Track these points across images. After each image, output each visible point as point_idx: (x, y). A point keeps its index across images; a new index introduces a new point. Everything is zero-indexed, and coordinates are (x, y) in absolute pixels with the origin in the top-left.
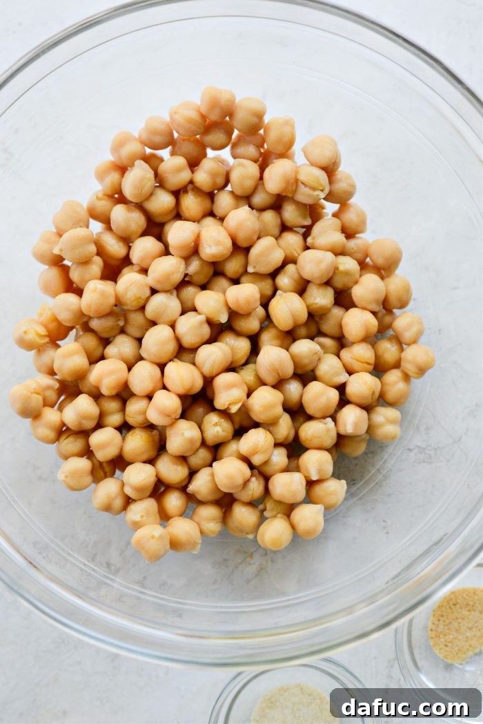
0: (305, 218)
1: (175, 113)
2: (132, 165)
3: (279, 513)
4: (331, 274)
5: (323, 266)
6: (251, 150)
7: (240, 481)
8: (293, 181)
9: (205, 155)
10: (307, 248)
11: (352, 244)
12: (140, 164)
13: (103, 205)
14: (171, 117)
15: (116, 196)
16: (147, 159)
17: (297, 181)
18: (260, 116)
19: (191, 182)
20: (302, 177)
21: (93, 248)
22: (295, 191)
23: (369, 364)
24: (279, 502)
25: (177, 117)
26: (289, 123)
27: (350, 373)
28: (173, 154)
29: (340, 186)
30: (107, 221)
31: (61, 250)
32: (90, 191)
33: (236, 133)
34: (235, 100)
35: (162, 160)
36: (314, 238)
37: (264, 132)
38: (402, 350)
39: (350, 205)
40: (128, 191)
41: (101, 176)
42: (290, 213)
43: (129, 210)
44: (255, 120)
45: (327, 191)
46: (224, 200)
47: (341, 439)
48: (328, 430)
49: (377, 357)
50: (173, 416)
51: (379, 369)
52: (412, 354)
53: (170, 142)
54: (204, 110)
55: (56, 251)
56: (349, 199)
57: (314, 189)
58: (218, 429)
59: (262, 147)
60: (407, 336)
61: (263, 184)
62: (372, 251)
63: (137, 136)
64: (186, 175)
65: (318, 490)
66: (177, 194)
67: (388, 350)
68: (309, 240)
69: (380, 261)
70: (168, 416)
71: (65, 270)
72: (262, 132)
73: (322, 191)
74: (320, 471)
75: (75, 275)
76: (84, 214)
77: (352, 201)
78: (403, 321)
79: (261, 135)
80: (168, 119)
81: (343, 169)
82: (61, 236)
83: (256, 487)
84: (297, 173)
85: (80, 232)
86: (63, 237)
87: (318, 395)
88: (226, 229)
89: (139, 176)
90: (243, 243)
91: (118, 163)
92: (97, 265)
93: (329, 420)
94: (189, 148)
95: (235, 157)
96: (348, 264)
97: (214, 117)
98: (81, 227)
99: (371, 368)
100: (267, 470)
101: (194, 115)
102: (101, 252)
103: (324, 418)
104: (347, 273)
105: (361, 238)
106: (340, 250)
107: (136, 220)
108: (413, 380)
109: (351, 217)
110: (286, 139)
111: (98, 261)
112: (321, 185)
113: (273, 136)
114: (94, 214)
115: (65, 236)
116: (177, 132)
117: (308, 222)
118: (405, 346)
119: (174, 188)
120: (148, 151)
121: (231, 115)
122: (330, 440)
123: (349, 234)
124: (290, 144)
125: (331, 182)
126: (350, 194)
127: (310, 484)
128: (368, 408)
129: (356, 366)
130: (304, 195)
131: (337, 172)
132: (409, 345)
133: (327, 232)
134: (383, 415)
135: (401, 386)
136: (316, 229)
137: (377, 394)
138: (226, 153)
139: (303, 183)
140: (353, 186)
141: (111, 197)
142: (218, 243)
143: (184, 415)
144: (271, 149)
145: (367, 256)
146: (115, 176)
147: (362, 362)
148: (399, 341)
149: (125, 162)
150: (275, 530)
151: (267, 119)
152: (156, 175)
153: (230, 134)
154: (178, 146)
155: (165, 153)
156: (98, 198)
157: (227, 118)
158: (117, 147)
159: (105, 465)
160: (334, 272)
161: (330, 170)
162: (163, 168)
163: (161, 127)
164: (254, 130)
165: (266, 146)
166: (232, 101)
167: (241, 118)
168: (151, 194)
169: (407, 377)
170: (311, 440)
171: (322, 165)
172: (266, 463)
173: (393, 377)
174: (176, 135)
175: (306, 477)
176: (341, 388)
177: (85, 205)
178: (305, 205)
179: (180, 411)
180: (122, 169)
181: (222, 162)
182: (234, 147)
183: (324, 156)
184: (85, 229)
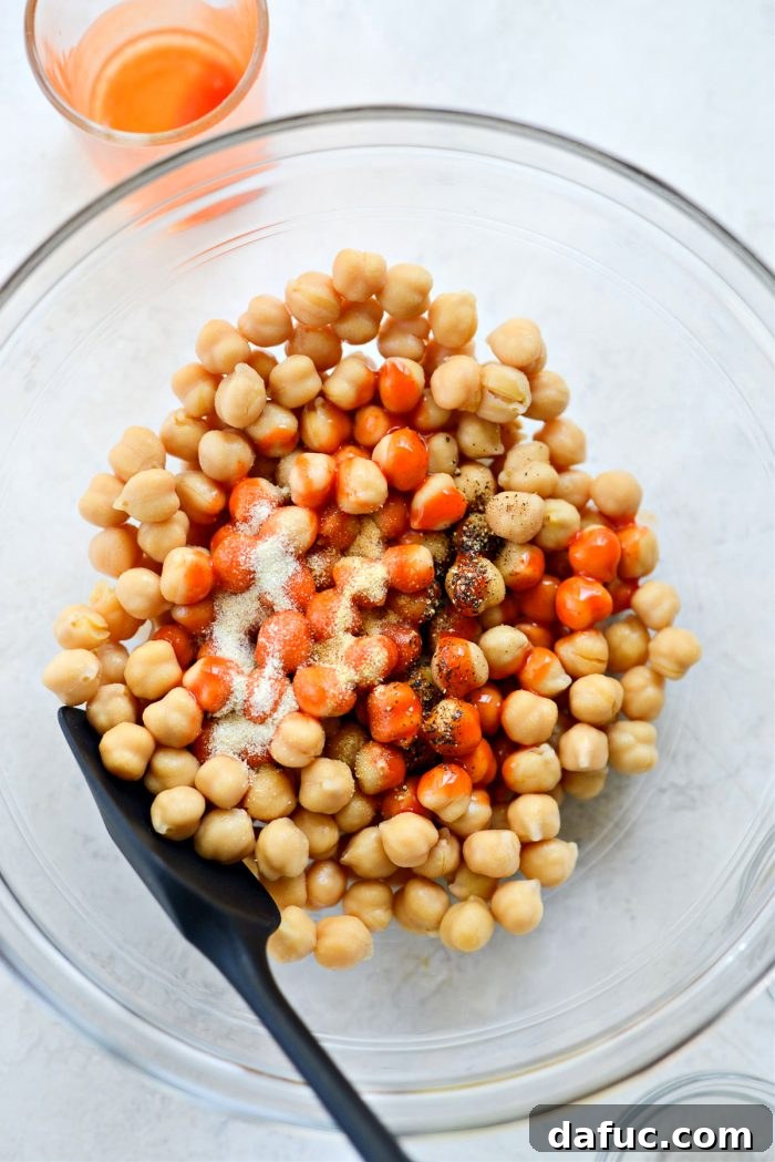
0: (494, 443)
1: (295, 290)
2: (231, 371)
3: (471, 894)
4: (539, 527)
6: (410, 344)
7: (424, 849)
8: (477, 389)
9: (339, 352)
10: (499, 489)
11: (566, 481)
12: (242, 368)
13: (187, 432)
14: (288, 296)
15: (205, 418)
16: (252, 360)
17: (482, 388)
18: (423, 292)
19: (322, 394)
20: (491, 383)
21: (174, 500)
22: (479, 405)
23: (600, 661)
24: (478, 876)
25: (297, 296)
26: (467, 302)
27: (574, 677)
28: (290, 352)
29: (547, 394)
30: (193, 459)
31: (125, 504)
32: (165, 411)
33: (386, 316)
34: (385, 267)
35: (274, 362)
36: (509, 475)
37: (430, 315)
38: (648, 639)
39: (559, 422)
40: (226, 411)
41: (182, 389)
42: (472, 436)
43: (228, 440)
44: (417, 298)
45: (528, 402)
46: (372, 421)
47: (567, 777)
48: (546, 763)
49: (611, 649)
50: (313, 754)
51: (615, 668)
52: (664, 643)
53: (288, 335)
54: (339, 286)
55: (118, 506)
56: (559, 413)
57: (509, 400)
59: (426, 337)
60: (656, 615)
61: (431, 394)
62: (597, 490)
63: (236, 326)
64: (313, 384)
65: (539, 857)
66: (299, 412)
67: (627, 638)
68: (502, 477)
69: (611, 507)
70: (305, 753)
71: (131, 533)
72: (425, 315)
73: (521, 402)
74: (544, 826)
75: (147, 542)
76: (158, 447)
77: (566, 416)
78: (647, 595)
79: (424, 319)
80: (283, 299)
81: (550, 369)
82: (124, 482)
83: (447, 854)
84: (482, 376)
85: (153, 476)
86: (128, 484)
87: (527, 711)
88: (377, 463)
89: (240, 389)
90: (402, 485)
91: (209, 369)
92: (180, 526)
93: (546, 747)
94: (316, 342)
95: (385, 355)
96: (563, 512)
97: (354, 295)
98: (154, 467)
99: (603, 666)
100: (463, 827)
101: (323, 293)
102: (186, 505)
103: (537, 745)
104: (562, 526)
105: (575, 471)
106: (548, 492)
107: (241, 453)
108: (669, 683)
109: (562, 440)
110: (463, 326)
111: (182, 517)
112: (520, 394)
113: (444, 320)
114: (171, 448)
115: (132, 483)
116: (298, 320)
117: (500, 450)
118: (652, 633)
119: (294, 405)
120: (253, 347)
121: (379, 291)
122: (552, 778)
123: (560, 465)
124: (470, 333)
125: (533, 388)
126: (560, 406)
127: (527, 846)
128: (603, 727)
129: (582, 665)
130: (493, 410)
131: (540, 374)
132: (658, 629)
133: (527, 463)
134: (629, 734)
135: (650, 692)
136: (513, 460)
137: (619, 705)
138: (371, 350)
139: (490, 391)
140: (566, 394)
141: (197, 419)
142: (367, 487)
143: (329, 751)
144: (439, 341)
145: (588, 497)
146: (204, 388)
147: (591, 660)
148: (640, 622)
149: (220, 366)
150: (469, 919)
151: (432, 297)
152: (267, 384)
153: (377, 319)
154: (298, 340)
155: (278, 351)
156: (178, 423)
157: (374, 297)
158: (206, 345)
160: (543, 526)
161: (530, 371)
162: (277, 374)
163: (274, 312)
164: (415, 314)
165: (431, 336)
166: (382, 271)
167: (396, 295)
168: (261, 415)
169: (659, 679)
170: (523, 782)
171: (520, 363)
172: (462, 818)
173: (638, 677)
174: (295, 322)
175: (520, 838)
176: (562, 699)
177: (157, 430)
178: (494, 424)
179: (321, 745)
180: (216, 378)
181: (364, 361)
182: (381, 340)
183: (521, 350)
184: (160, 471)
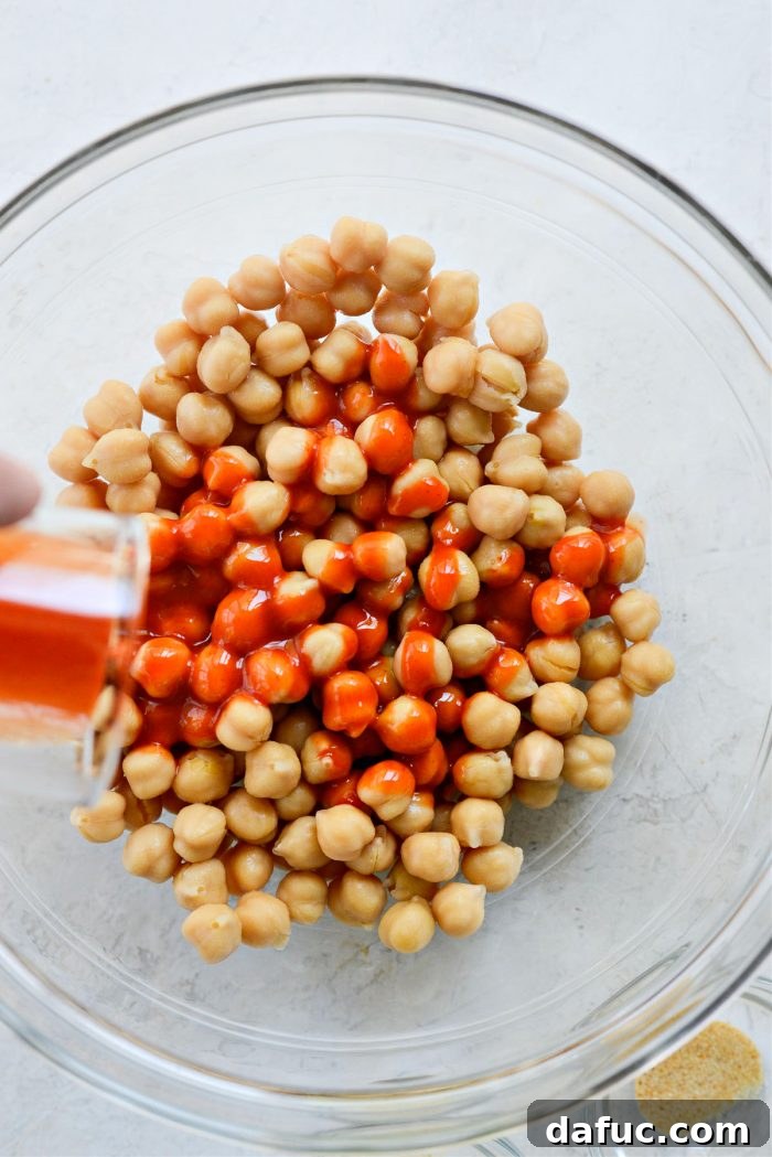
0: (484, 432)
1: (289, 255)
2: (217, 333)
3: (414, 895)
4: (520, 526)
5: (509, 514)
6: (406, 320)
7: (358, 845)
8: (470, 375)
9: (333, 321)
10: (485, 480)
11: (557, 476)
12: (228, 332)
13: (167, 391)
14: (283, 261)
15: (187, 377)
16: (239, 324)
17: (476, 375)
18: (424, 269)
19: (309, 364)
20: (485, 370)
21: (146, 462)
22: (472, 391)
23: (570, 669)
24: (417, 880)
25: (291, 261)
26: (470, 283)
27: (540, 682)
28: (281, 318)
29: (544, 386)
30: (170, 418)
31: (95, 462)
32: (145, 366)
33: (383, 289)
34: (386, 240)
35: (264, 327)
36: (497, 465)
37: (429, 291)
38: (624, 649)
39: (556, 413)
40: (207, 374)
41: (165, 345)
42: (462, 423)
43: (207, 404)
44: (416, 275)
45: (522, 394)
46: (359, 397)
47: (519, 784)
48: (500, 771)
49: (584, 657)
50: (259, 738)
51: (584, 678)
52: (640, 658)
53: (279, 299)
54: (336, 254)
55: (87, 463)
56: (557, 406)
57: (503, 390)
58: (327, 760)
59: (425, 314)
60: (635, 628)
61: (422, 374)
62: (587, 489)
63: (226, 286)
64: (301, 355)
65: (479, 863)
66: (285, 381)
67: (602, 646)
68: (490, 467)
69: (599, 508)
70: (251, 737)
71: (100, 490)
72: (425, 291)
73: (515, 393)
74: (483, 834)
75: (115, 500)
76: (134, 403)
77: (564, 407)
78: (628, 605)
79: (423, 295)
80: (278, 263)
81: (551, 358)
82: (97, 438)
83: (382, 852)
84: (477, 362)
85: (126, 436)
86: (100, 440)
87: (489, 714)
88: (359, 444)
89: (224, 353)
90: (383, 468)
91: (193, 328)
92: (151, 488)
93: (503, 754)
94: (308, 310)
95: (381, 330)
96: (548, 510)
97: (350, 266)
98: (129, 426)
99: (573, 675)
100: (402, 827)
101: (319, 261)
102: (158, 466)
103: (495, 750)
104: (546, 525)
105: (570, 466)
106: (536, 487)
107: (216, 421)
108: (638, 698)
109: (556, 434)
110: (462, 308)
111: (153, 480)
112: (514, 385)
113: (442, 300)
114: (149, 404)
115: (104, 439)
116: (291, 286)
117: (489, 439)
118: (628, 643)
119: (280, 373)
120: (242, 309)
121: (379, 264)
122: (502, 785)
123: (551, 459)
124: (470, 315)
125: (529, 378)
126: (557, 399)
127: (467, 852)
128: (563, 738)
129: (551, 671)
130: (486, 398)
131: (540, 363)
132: (636, 642)
133: (518, 456)
134: (588, 750)
135: (619, 705)
136: (502, 451)
137: (580, 718)
138: (366, 321)
139: (485, 380)
140: (565, 387)
141: (178, 378)
142: (345, 469)
143: (275, 735)
144: (437, 320)
145: (578, 495)
146: (186, 349)
147: (560, 667)
148: (619, 632)
149: (205, 328)
150: (409, 920)
151: (434, 273)
152: (253, 349)
153: (374, 292)
154: (289, 306)
155: (269, 316)
156: (158, 381)
157: (372, 268)
158: (193, 304)
159: (145, 804)
160: (526, 521)
161: (529, 360)
162: (265, 339)
163: (267, 276)
164: (414, 289)
165: (429, 312)
166: (382, 243)
167: (395, 268)
168: (245, 381)
169: (628, 692)
170: (473, 784)
171: (518, 352)
172: (400, 817)
173: (607, 690)
174: (288, 287)
175: (460, 842)
176: (525, 705)
177: (136, 389)
178: (486, 413)
179: (269, 730)
180: (201, 338)
181: (358, 334)
182: (377, 313)
183: (522, 337)
184: (134, 431)
